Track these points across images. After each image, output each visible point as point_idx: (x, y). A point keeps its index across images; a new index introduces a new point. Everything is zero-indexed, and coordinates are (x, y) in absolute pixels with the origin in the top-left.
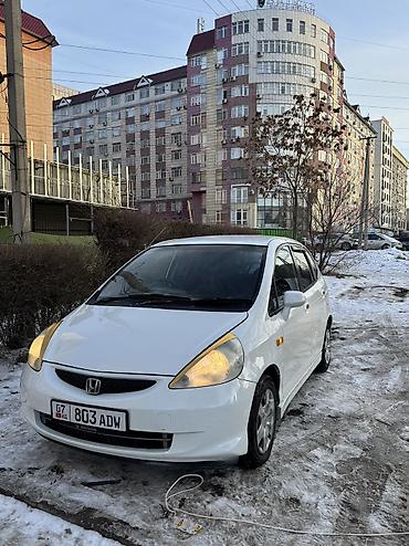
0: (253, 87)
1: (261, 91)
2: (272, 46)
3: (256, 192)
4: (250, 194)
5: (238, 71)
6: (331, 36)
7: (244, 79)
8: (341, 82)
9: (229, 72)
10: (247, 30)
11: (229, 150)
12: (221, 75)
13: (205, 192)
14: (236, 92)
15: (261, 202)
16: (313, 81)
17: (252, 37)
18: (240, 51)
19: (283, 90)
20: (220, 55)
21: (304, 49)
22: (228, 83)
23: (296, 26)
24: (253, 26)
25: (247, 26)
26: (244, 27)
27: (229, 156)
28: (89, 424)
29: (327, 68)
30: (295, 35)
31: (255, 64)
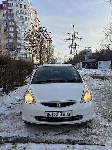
0: (15, 22)
1: (18, 24)
2: (20, 12)
3: (17, 52)
4: (16, 53)
5: (10, 17)
6: (36, 12)
7: (12, 20)
8: (39, 25)
9: (8, 17)
10: (13, 6)
11: (8, 40)
12: (5, 18)
13: (1, 52)
14: (10, 23)
15: (19, 56)
16: (32, 23)
17: (14, 8)
18: (11, 12)
19: (24, 24)
20: (5, 12)
21: (29, 14)
22: (7, 20)
23: (27, 8)
24: (15, 5)
25: (13, 5)
26: (12, 5)
27: (9, 41)
28: (60, 116)
29: (35, 20)
30: (26, 10)
31: (15, 16)
